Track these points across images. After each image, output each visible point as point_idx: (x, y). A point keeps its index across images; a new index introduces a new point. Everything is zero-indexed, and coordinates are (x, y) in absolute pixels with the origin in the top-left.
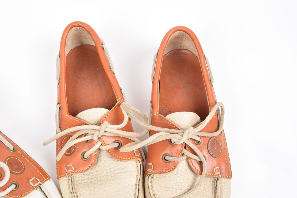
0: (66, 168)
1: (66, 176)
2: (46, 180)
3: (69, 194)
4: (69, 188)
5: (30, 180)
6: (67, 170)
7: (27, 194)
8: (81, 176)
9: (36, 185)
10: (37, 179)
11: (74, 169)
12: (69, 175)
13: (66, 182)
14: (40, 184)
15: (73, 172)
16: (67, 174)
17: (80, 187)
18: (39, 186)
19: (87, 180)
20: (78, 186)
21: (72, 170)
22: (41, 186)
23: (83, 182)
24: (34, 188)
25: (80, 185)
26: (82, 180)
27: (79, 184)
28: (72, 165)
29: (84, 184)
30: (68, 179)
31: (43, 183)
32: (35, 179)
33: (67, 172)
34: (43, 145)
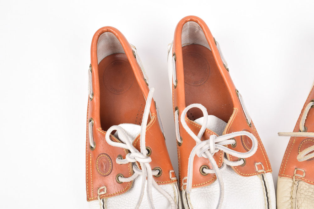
0: (296, 170)
1: (293, 178)
2: (269, 170)
3: (288, 199)
4: (291, 192)
5: (257, 164)
6: (296, 174)
7: (250, 176)
8: (306, 186)
9: (260, 171)
10: (262, 165)
11: (305, 176)
12: (297, 179)
13: (291, 185)
14: (264, 172)
15: (303, 178)
16: (294, 177)
17: (303, 197)
18: (262, 174)
19: (311, 194)
20: (300, 195)
21: (301, 176)
22: (264, 175)
23: (306, 194)
24: (257, 173)
25: (303, 196)
26: (305, 191)
27: (302, 193)
28: (304, 171)
29: (307, 196)
30: (293, 183)
31: (266, 173)
32: (261, 165)
33: (295, 175)
34: (278, 135)
